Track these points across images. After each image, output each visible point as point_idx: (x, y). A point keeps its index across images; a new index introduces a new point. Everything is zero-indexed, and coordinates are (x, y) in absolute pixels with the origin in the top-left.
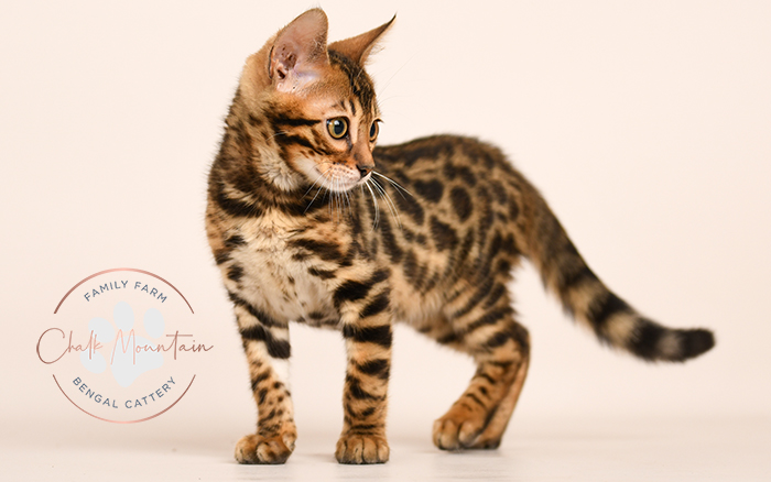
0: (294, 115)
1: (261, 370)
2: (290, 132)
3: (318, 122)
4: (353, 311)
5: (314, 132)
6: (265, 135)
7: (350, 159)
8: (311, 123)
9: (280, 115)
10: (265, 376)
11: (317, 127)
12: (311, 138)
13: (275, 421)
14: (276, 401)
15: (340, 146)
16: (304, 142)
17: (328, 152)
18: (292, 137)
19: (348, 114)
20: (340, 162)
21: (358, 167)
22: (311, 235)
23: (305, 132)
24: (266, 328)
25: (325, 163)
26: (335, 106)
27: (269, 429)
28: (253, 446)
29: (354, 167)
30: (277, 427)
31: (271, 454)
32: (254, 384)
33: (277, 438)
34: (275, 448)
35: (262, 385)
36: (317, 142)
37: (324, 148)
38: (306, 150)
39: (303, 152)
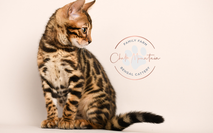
0: (74, 27)
1: (50, 101)
2: (72, 31)
3: (80, 28)
4: (72, 85)
5: (79, 31)
6: (63, 31)
7: (87, 39)
8: (78, 29)
9: (70, 26)
10: (51, 103)
11: (80, 30)
12: (78, 33)
13: (53, 116)
14: (53, 110)
15: (84, 35)
16: (76, 34)
17: (82, 37)
18: (73, 32)
19: (87, 27)
20: (84, 40)
21: (88, 41)
22: (69, 58)
23: (76, 31)
24: (51, 89)
25: (80, 40)
26: (84, 24)
27: (51, 118)
28: (46, 123)
29: (87, 41)
30: (54, 118)
31: (51, 125)
32: (47, 105)
33: (53, 121)
34: (52, 124)
35: (50, 105)
36: (79, 34)
37: (81, 36)
38: (75, 36)
39: (74, 37)
